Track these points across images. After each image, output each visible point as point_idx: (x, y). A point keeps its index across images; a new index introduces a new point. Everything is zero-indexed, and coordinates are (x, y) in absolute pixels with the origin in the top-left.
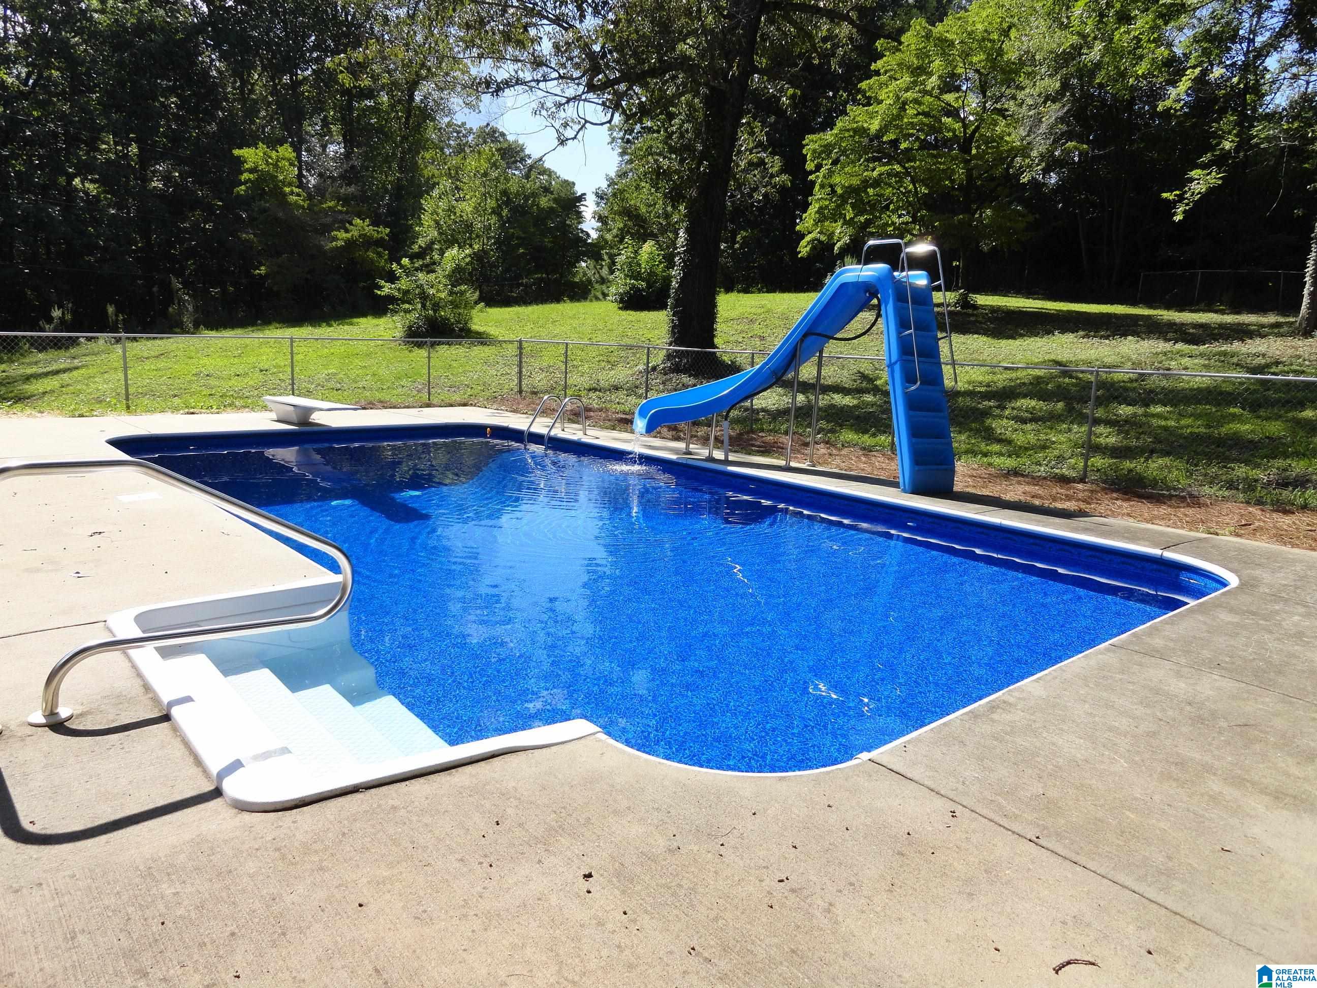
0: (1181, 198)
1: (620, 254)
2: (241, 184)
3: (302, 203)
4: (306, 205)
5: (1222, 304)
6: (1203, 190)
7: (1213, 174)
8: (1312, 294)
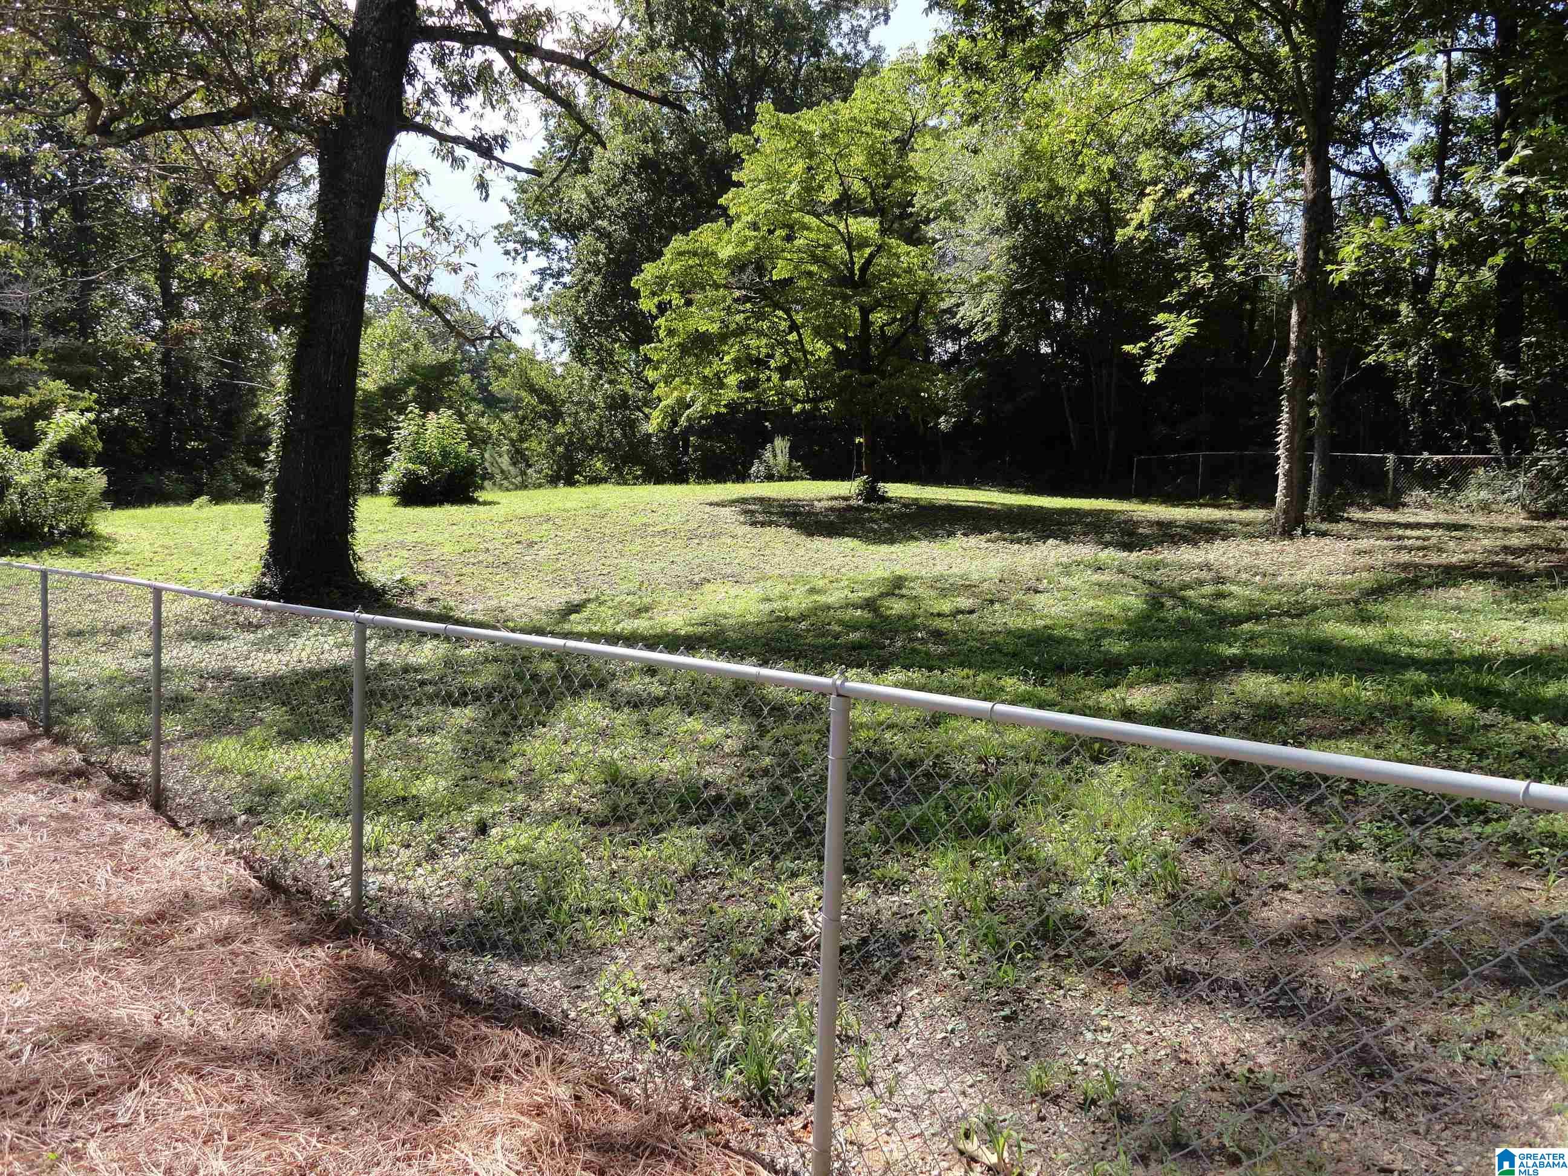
0: (1148, 353)
1: (399, 428)
5: (1229, 496)
6: (1176, 342)
7: (1184, 319)
8: (1288, 474)
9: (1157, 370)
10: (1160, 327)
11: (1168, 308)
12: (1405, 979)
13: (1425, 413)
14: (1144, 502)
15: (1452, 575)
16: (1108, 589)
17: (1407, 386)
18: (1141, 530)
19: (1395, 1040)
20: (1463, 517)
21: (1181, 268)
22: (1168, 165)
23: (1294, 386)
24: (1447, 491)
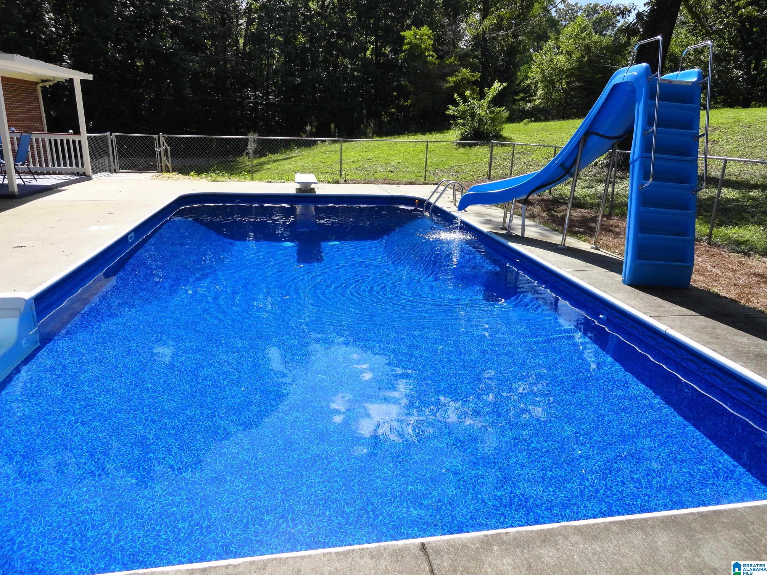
2: (402, 52)
3: (434, 61)
4: (436, 62)
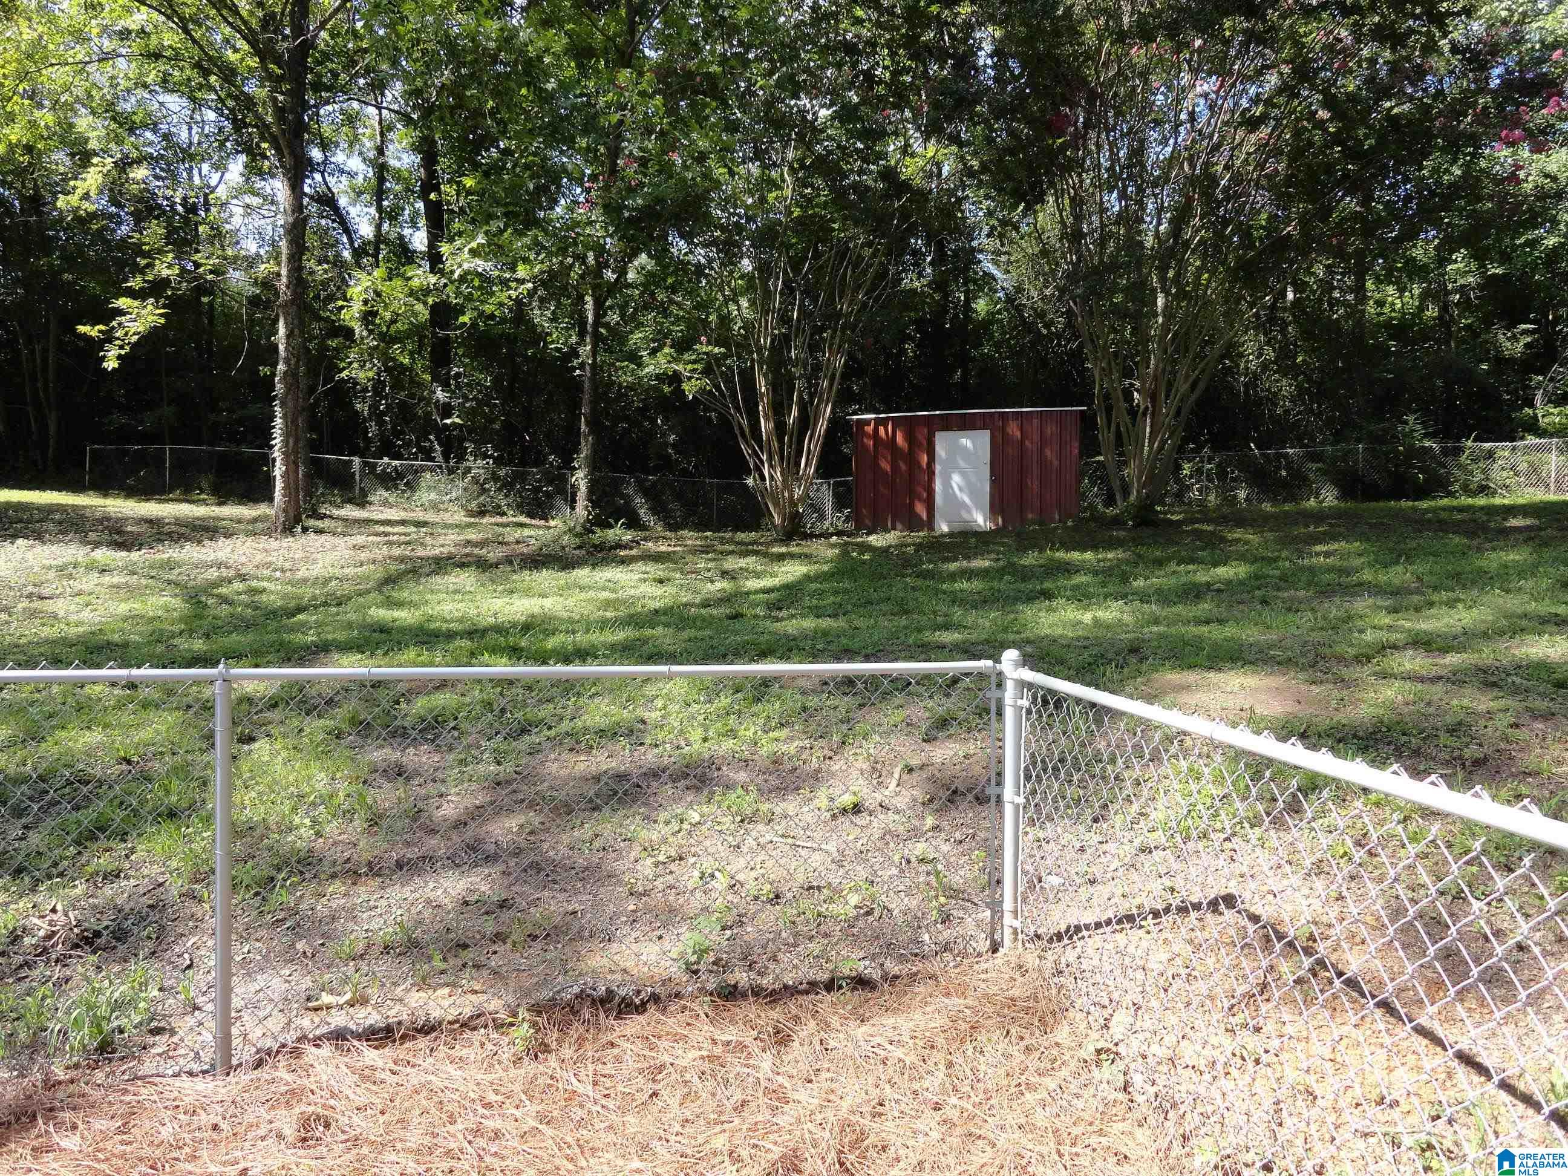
0: (109, 337)
5: (202, 491)
6: (141, 329)
7: (150, 307)
8: (285, 475)
9: (119, 357)
10: (121, 312)
11: (132, 294)
12: (543, 823)
13: (381, 423)
14: (106, 496)
15: (441, 565)
16: (131, 592)
17: (365, 398)
18: (129, 528)
19: (551, 853)
20: (420, 515)
21: (147, 255)
22: (120, 142)
23: (286, 394)
24: (404, 491)
